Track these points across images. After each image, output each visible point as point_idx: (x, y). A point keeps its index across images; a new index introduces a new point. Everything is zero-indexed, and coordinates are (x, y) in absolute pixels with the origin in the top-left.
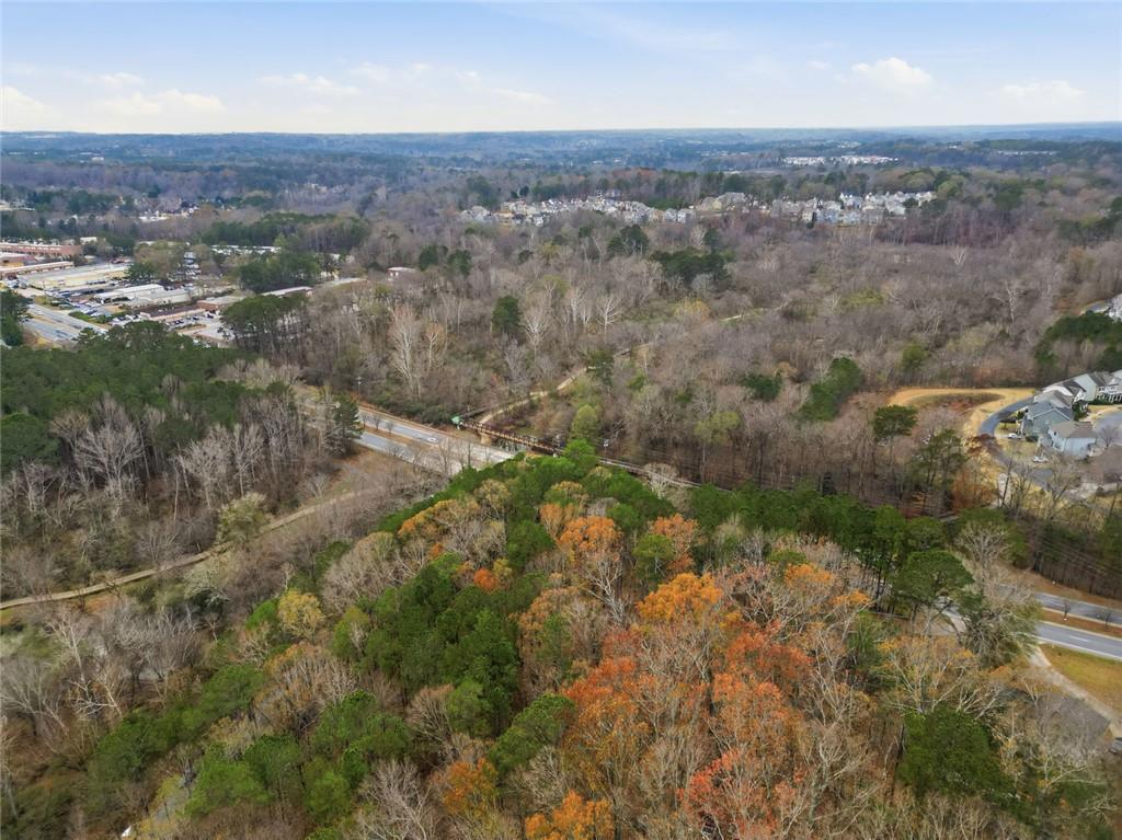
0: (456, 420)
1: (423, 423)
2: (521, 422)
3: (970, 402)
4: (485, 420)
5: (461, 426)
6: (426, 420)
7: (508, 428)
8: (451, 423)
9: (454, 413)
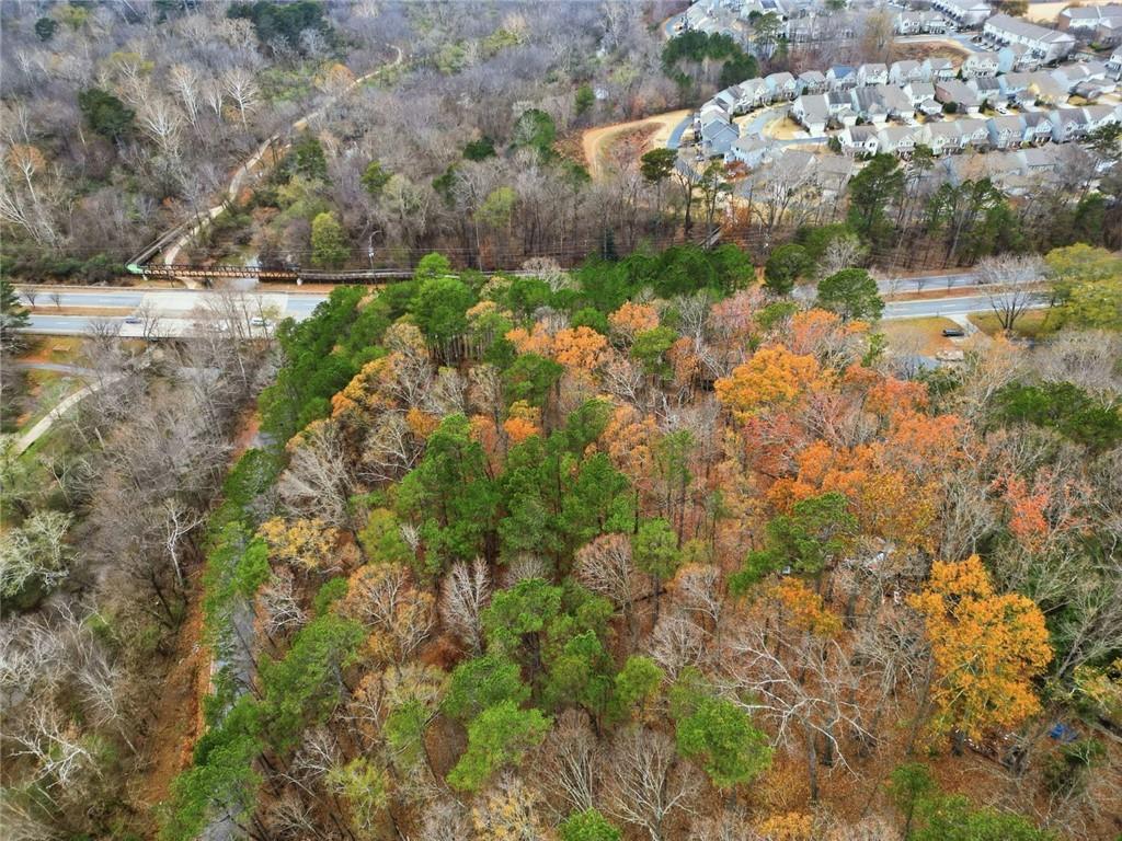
0: (133, 268)
1: (90, 283)
2: (218, 252)
3: (642, 134)
4: (169, 258)
5: (147, 275)
6: (91, 278)
7: (209, 263)
8: (130, 274)
9: (127, 259)
